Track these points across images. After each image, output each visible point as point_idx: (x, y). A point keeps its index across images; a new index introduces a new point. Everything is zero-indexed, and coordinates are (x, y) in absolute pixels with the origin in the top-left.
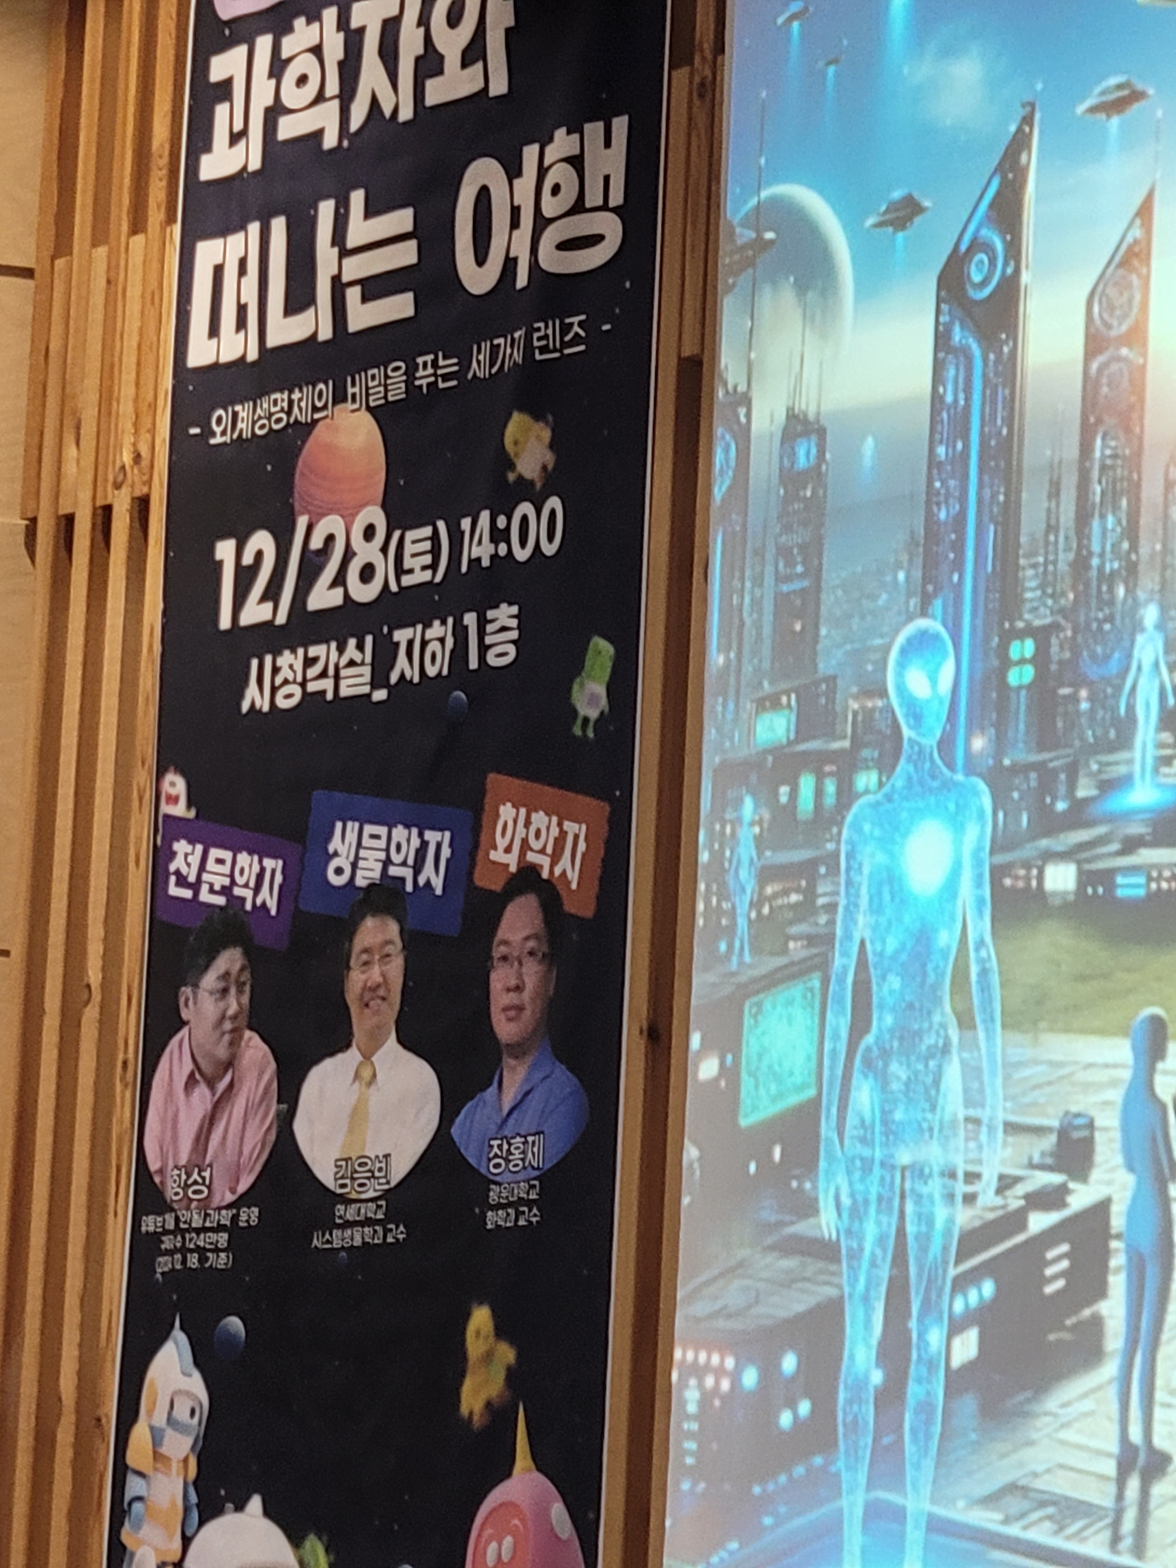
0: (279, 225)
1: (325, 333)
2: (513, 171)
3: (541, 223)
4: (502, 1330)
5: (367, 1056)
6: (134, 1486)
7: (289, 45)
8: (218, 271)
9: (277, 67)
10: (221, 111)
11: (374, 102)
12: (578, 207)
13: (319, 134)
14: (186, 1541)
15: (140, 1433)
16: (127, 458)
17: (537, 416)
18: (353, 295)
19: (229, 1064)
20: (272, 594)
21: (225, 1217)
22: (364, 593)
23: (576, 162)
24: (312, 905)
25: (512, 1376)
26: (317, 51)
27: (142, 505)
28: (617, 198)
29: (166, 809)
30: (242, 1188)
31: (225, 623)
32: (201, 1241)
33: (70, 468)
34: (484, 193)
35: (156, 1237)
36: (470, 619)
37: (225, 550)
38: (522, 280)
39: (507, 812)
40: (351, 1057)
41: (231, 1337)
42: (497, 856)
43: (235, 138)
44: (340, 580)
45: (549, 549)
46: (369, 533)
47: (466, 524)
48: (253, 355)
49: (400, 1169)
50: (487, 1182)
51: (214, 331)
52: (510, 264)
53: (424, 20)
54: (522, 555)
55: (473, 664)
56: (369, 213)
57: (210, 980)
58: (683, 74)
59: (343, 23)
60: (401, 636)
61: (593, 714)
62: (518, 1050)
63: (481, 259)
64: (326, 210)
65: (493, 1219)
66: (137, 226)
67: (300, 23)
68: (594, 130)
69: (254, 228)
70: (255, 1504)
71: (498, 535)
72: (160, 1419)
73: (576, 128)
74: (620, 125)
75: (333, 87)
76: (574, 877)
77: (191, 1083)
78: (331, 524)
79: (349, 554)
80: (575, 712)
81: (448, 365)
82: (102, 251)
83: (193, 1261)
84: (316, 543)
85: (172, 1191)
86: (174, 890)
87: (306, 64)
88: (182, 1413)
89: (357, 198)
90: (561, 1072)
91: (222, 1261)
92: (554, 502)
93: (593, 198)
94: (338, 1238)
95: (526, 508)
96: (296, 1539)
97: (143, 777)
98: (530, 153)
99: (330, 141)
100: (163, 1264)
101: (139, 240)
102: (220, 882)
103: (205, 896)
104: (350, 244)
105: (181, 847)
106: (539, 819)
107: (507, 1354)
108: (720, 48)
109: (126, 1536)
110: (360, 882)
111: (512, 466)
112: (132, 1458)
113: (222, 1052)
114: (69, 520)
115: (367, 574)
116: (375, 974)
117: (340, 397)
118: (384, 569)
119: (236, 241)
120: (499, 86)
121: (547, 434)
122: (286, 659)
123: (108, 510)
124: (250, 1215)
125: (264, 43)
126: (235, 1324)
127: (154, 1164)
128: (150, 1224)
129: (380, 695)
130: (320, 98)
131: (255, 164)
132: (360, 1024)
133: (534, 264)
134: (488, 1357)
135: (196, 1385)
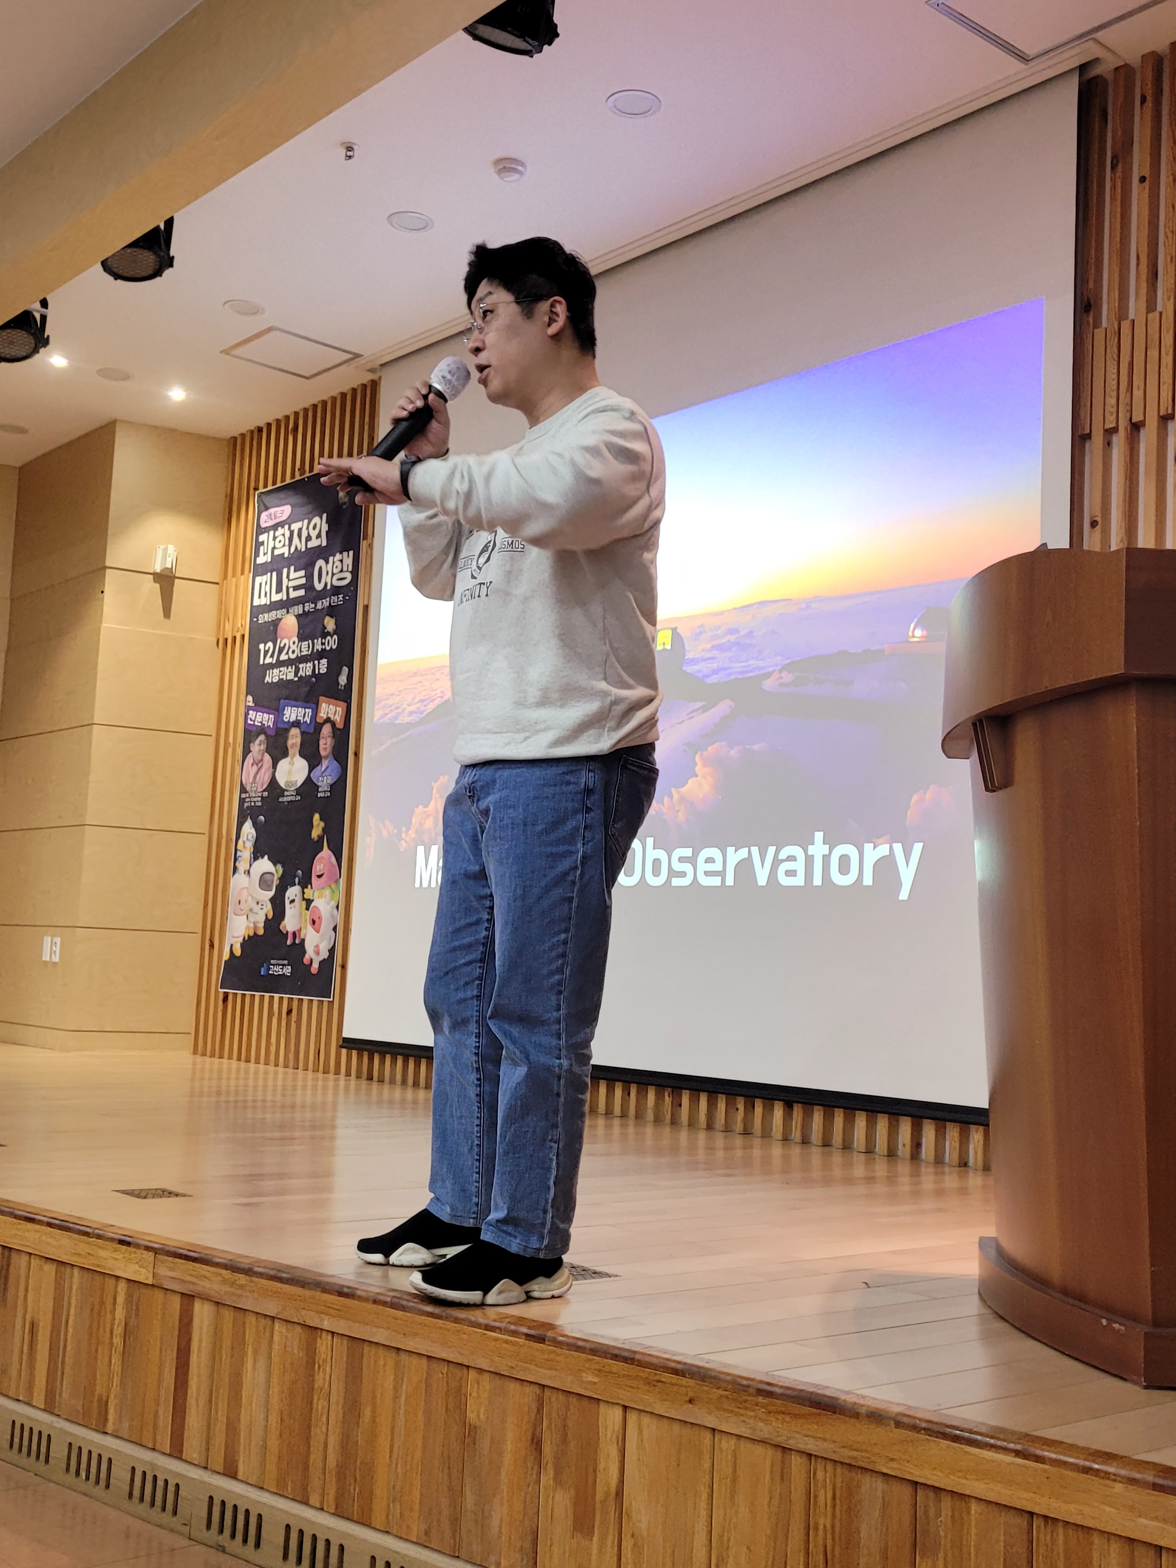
0: (274, 574)
1: (285, 598)
2: (327, 562)
3: (333, 574)
4: (321, 819)
5: (292, 759)
6: (239, 854)
7: (277, 534)
8: (261, 584)
9: (275, 538)
10: (262, 548)
11: (296, 548)
12: (342, 571)
13: (283, 554)
14: (251, 865)
15: (240, 842)
16: (240, 625)
17: (332, 617)
18: (291, 590)
19: (261, 760)
20: (272, 656)
21: (260, 795)
22: (293, 656)
23: (341, 561)
24: (281, 725)
25: (323, 829)
26: (283, 535)
27: (243, 636)
28: (350, 569)
29: (248, 704)
30: (265, 787)
31: (261, 663)
33: (227, 628)
34: (320, 568)
35: (244, 799)
36: (316, 662)
37: (262, 646)
38: (329, 587)
39: (324, 705)
40: (289, 758)
41: (261, 822)
42: (322, 715)
43: (265, 554)
44: (287, 653)
45: (334, 647)
46: (294, 643)
47: (316, 641)
48: (268, 603)
49: (299, 784)
50: (318, 787)
51: (260, 597)
52: (326, 584)
53: (308, 528)
54: (328, 648)
55: (317, 672)
56: (295, 571)
57: (257, 742)
58: (365, 542)
59: (289, 528)
60: (301, 666)
61: (343, 684)
62: (326, 757)
63: (320, 581)
64: (285, 571)
66: (242, 573)
67: (280, 528)
68: (345, 554)
69: (269, 574)
70: (266, 857)
71: (323, 644)
72: (245, 839)
73: (341, 553)
74: (351, 553)
75: (287, 543)
76: (338, 720)
77: (253, 764)
78: (285, 641)
79: (289, 648)
80: (338, 683)
81: (313, 605)
82: (234, 579)
83: (253, 804)
84: (282, 645)
85: (248, 789)
86: (249, 722)
87: (281, 538)
88: (250, 837)
89: (292, 568)
90: (335, 762)
91: (259, 804)
92: (335, 637)
93: (345, 569)
95: (329, 638)
96: (275, 865)
97: (243, 696)
98: (331, 559)
99: (286, 555)
100: (246, 805)
101: (242, 577)
102: (260, 720)
103: (256, 723)
104: (291, 578)
105: (251, 712)
106: (331, 707)
107: (322, 824)
108: (373, 536)
109: (237, 864)
110: (291, 720)
111: (325, 628)
112: (238, 847)
113: (260, 758)
114: (226, 639)
115: (293, 652)
116: (294, 741)
117: (288, 612)
118: (297, 652)
119: (265, 577)
120: (324, 544)
121: (334, 622)
122: (275, 670)
123: (235, 637)
124: (266, 794)
125: (272, 533)
126: (262, 818)
127: (244, 782)
129: (296, 679)
130: (284, 545)
131: (269, 560)
132: (291, 751)
133: (332, 585)
134: (318, 825)
135: (253, 831)
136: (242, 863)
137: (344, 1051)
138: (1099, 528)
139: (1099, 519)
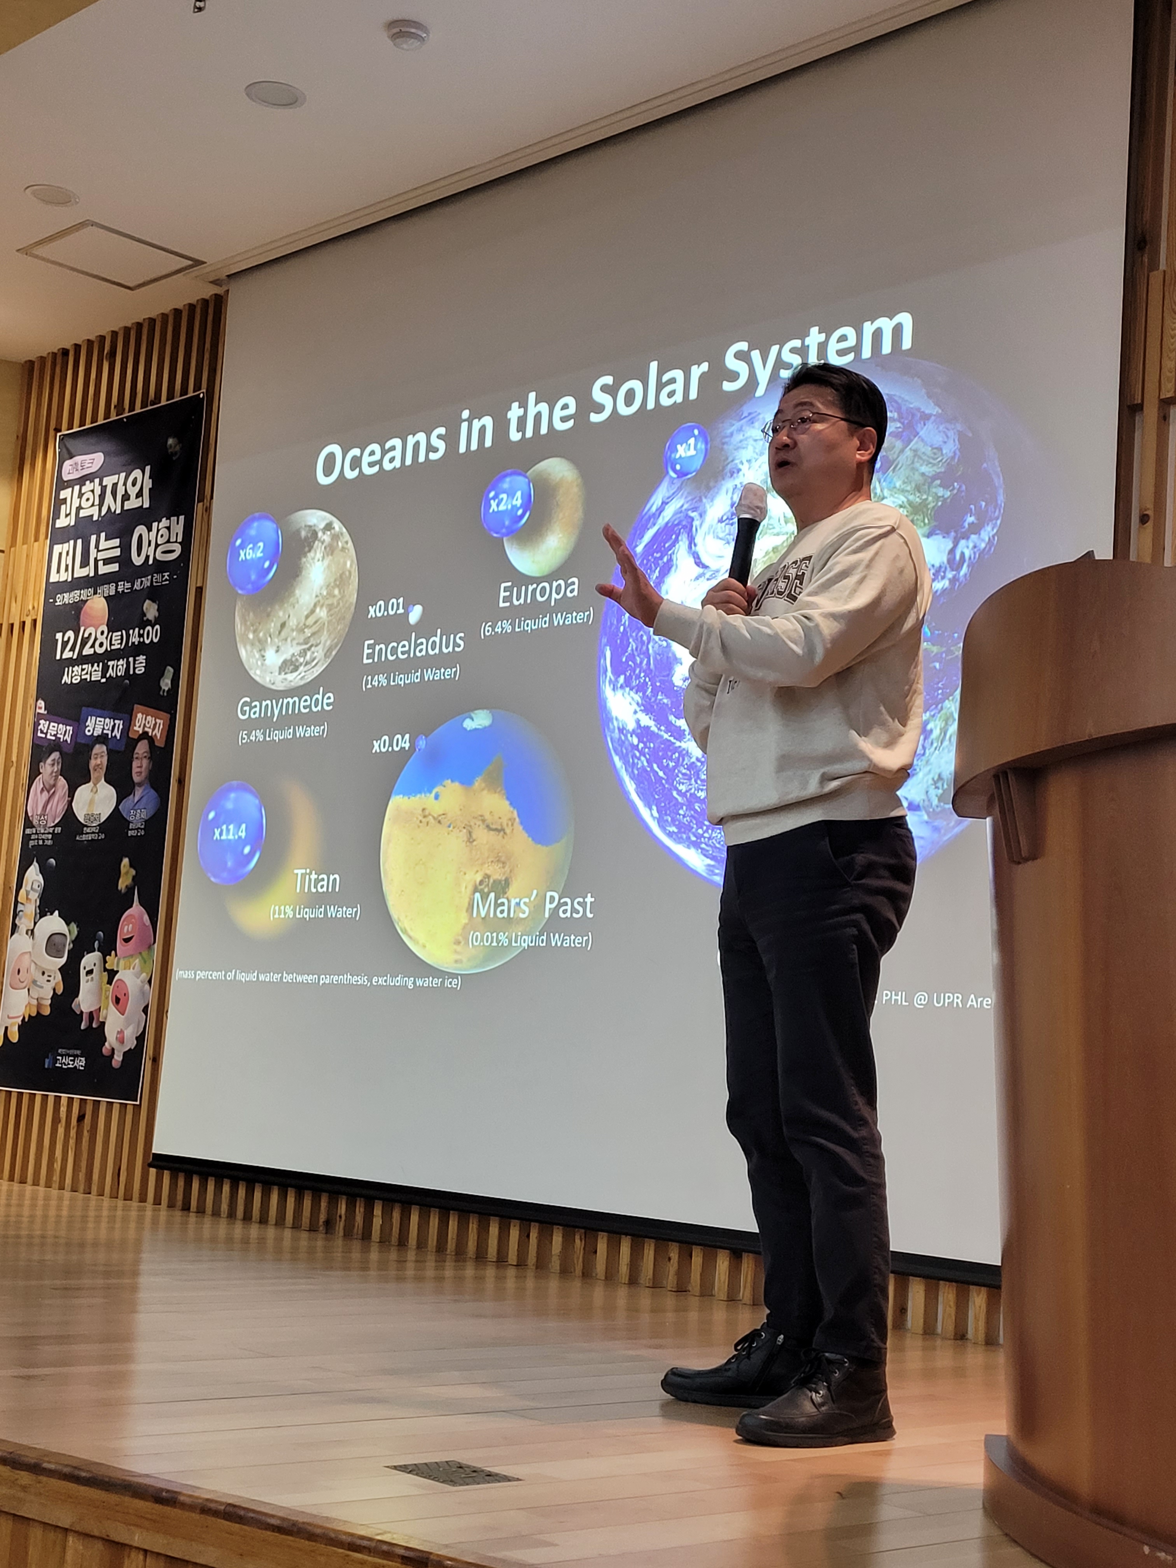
0: (79, 542)
1: (92, 574)
2: (150, 530)
3: (157, 545)
4: (131, 865)
5: (95, 785)
6: (20, 907)
7: (84, 489)
8: (60, 554)
9: (81, 495)
10: (63, 507)
11: (109, 507)
12: (168, 541)
13: (92, 516)
14: (35, 923)
15: (22, 892)
16: (31, 607)
17: (154, 601)
18: (101, 563)
19: (54, 786)
20: (73, 649)
21: (51, 830)
22: (100, 651)
23: (168, 528)
24: (81, 740)
25: (134, 878)
26: (93, 491)
27: (35, 622)
28: (180, 540)
29: (38, 711)
30: (56, 821)
31: (58, 657)
32: (44, 837)
33: (13, 609)
34: (140, 536)
35: (30, 835)
36: (131, 659)
37: (59, 636)
38: (151, 562)
39: (140, 715)
40: (91, 784)
41: (51, 866)
42: (136, 728)
43: (67, 516)
44: (93, 646)
45: (155, 640)
46: (102, 633)
47: (131, 632)
48: (70, 579)
49: (103, 819)
50: (129, 822)
51: (58, 572)
52: (147, 557)
53: (125, 484)
54: (147, 642)
55: (131, 672)
56: (106, 540)
57: (49, 761)
58: (201, 504)
59: (101, 483)
60: (111, 663)
61: (166, 689)
62: (140, 784)
63: (139, 555)
64: (93, 538)
65: (130, 833)
66: (36, 539)
67: (88, 482)
68: (174, 519)
69: (72, 542)
70: (57, 913)
71: (141, 636)
72: (29, 888)
73: (168, 518)
74: (182, 518)
75: (97, 502)
76: (158, 736)
77: (42, 790)
78: (91, 630)
79: (96, 639)
80: (161, 688)
81: (128, 585)
82: (25, 546)
83: (41, 842)
84: (86, 635)
85: (35, 822)
86: (39, 734)
87: (90, 495)
88: (35, 886)
89: (103, 535)
90: (153, 792)
91: (49, 843)
92: (158, 627)
93: (173, 539)
94: (84, 837)
95: (149, 628)
96: (68, 924)
97: (31, 701)
98: (155, 525)
99: (95, 518)
100: (31, 843)
101: (36, 544)
102: (53, 733)
103: (49, 737)
104: (100, 548)
105: (42, 722)
106: (149, 718)
107: (133, 872)
108: (212, 498)
109: (17, 922)
110: (95, 734)
111: (145, 616)
112: (19, 900)
113: (52, 782)
114: (12, 625)
115: (101, 645)
116: (99, 761)
117: (95, 593)
118: (106, 644)
119: (66, 545)
120: (146, 505)
121: (156, 607)
122: (76, 668)
123: (24, 623)
124: (58, 830)
125: (77, 488)
126: (52, 861)
127: (30, 814)
128: (28, 831)
129: (104, 680)
130: (93, 505)
131: (73, 523)
132: (93, 775)
133: (155, 558)
134: (127, 873)
135: (40, 878)
136: (23, 920)
137: (153, 1171)
138: (1150, 524)
139: (1150, 512)
